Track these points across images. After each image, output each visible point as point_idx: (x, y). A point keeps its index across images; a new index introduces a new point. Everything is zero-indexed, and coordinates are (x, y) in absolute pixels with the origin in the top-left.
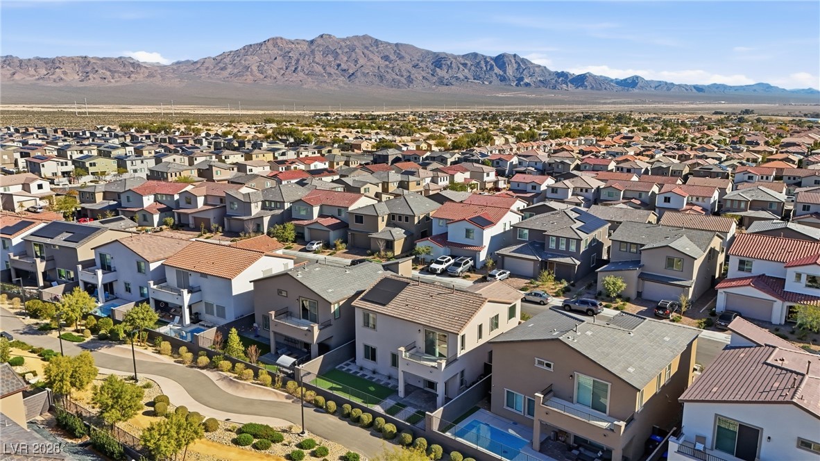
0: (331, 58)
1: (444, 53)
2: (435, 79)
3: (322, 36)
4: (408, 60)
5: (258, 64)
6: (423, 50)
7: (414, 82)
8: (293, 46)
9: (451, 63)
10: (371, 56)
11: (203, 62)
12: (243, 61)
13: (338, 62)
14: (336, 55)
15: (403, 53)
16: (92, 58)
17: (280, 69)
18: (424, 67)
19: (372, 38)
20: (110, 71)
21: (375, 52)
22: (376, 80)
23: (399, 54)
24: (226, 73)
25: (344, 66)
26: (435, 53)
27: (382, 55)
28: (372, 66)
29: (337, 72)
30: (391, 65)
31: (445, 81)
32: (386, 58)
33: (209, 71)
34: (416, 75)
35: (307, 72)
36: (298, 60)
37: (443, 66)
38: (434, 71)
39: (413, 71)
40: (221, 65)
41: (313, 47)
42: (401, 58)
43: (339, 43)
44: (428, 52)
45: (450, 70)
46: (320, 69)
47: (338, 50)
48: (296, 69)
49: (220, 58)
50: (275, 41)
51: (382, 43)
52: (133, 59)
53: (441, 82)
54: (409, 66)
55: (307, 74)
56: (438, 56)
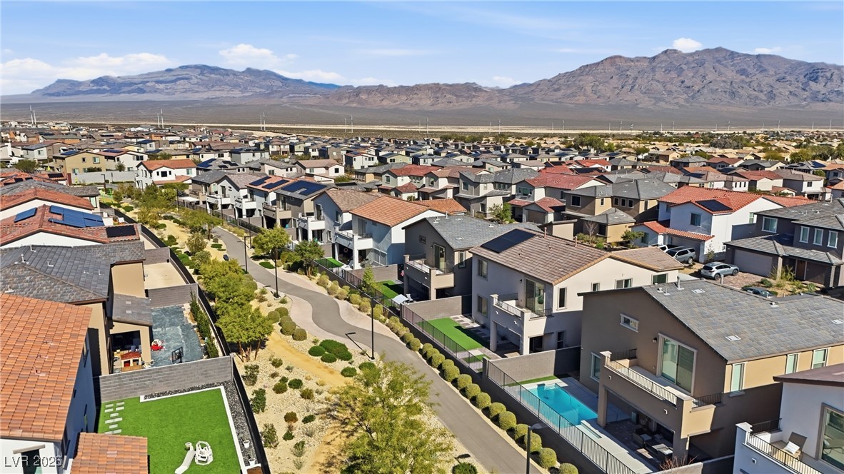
0: (673, 74)
1: (823, 63)
2: (806, 94)
3: (666, 52)
4: (772, 72)
5: (592, 84)
6: (794, 60)
7: (777, 98)
8: (633, 64)
9: (832, 75)
10: (723, 70)
11: (538, 84)
12: (577, 82)
13: (682, 79)
14: (680, 71)
15: (765, 66)
16: (444, 84)
17: (615, 88)
18: (792, 79)
19: (727, 51)
20: (456, 96)
21: (729, 66)
22: (726, 98)
23: (760, 66)
24: (559, 94)
25: (687, 83)
26: (810, 64)
27: (738, 68)
28: (724, 81)
29: (679, 89)
30: (748, 80)
31: (820, 97)
32: (743, 72)
33: (543, 93)
34: (781, 90)
35: (644, 91)
36: (636, 78)
37: (820, 78)
38: (806, 84)
39: (777, 85)
40: (556, 87)
41: (654, 64)
42: (763, 70)
43: (685, 58)
44: (800, 64)
45: (829, 84)
46: (660, 87)
47: (683, 66)
48: (633, 87)
49: (555, 80)
50: (612, 59)
51: (739, 55)
52: (476, 84)
53: (815, 97)
54: (771, 80)
55: (645, 93)
56: (813, 67)
